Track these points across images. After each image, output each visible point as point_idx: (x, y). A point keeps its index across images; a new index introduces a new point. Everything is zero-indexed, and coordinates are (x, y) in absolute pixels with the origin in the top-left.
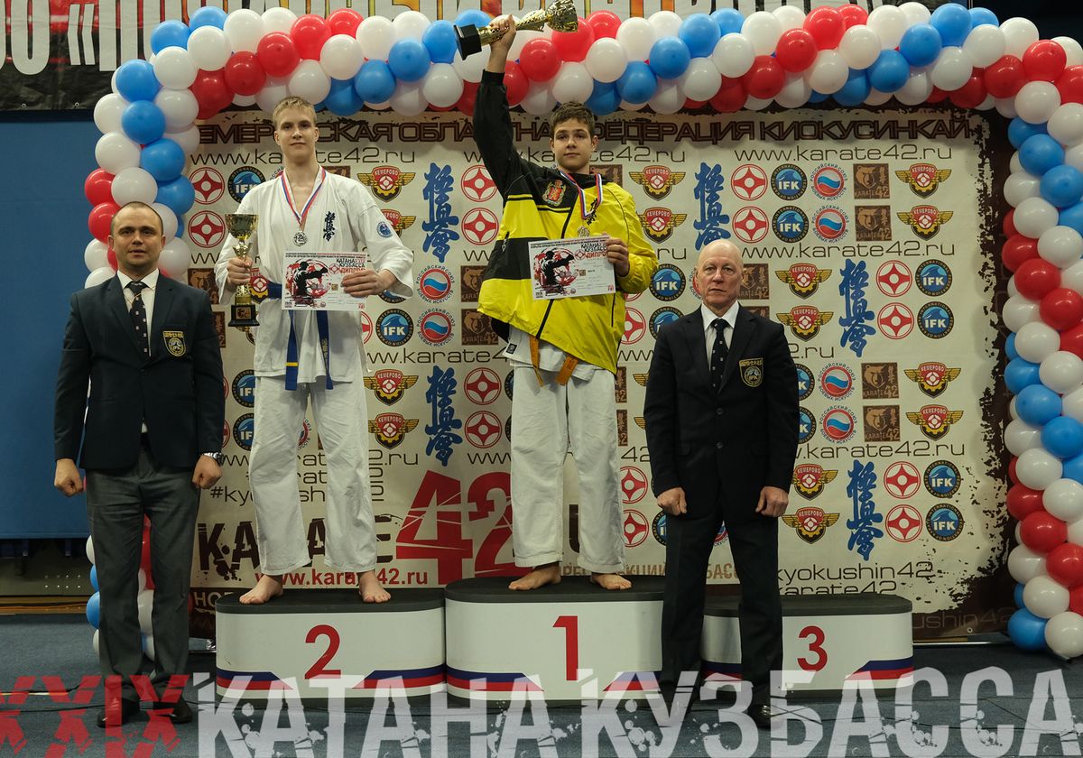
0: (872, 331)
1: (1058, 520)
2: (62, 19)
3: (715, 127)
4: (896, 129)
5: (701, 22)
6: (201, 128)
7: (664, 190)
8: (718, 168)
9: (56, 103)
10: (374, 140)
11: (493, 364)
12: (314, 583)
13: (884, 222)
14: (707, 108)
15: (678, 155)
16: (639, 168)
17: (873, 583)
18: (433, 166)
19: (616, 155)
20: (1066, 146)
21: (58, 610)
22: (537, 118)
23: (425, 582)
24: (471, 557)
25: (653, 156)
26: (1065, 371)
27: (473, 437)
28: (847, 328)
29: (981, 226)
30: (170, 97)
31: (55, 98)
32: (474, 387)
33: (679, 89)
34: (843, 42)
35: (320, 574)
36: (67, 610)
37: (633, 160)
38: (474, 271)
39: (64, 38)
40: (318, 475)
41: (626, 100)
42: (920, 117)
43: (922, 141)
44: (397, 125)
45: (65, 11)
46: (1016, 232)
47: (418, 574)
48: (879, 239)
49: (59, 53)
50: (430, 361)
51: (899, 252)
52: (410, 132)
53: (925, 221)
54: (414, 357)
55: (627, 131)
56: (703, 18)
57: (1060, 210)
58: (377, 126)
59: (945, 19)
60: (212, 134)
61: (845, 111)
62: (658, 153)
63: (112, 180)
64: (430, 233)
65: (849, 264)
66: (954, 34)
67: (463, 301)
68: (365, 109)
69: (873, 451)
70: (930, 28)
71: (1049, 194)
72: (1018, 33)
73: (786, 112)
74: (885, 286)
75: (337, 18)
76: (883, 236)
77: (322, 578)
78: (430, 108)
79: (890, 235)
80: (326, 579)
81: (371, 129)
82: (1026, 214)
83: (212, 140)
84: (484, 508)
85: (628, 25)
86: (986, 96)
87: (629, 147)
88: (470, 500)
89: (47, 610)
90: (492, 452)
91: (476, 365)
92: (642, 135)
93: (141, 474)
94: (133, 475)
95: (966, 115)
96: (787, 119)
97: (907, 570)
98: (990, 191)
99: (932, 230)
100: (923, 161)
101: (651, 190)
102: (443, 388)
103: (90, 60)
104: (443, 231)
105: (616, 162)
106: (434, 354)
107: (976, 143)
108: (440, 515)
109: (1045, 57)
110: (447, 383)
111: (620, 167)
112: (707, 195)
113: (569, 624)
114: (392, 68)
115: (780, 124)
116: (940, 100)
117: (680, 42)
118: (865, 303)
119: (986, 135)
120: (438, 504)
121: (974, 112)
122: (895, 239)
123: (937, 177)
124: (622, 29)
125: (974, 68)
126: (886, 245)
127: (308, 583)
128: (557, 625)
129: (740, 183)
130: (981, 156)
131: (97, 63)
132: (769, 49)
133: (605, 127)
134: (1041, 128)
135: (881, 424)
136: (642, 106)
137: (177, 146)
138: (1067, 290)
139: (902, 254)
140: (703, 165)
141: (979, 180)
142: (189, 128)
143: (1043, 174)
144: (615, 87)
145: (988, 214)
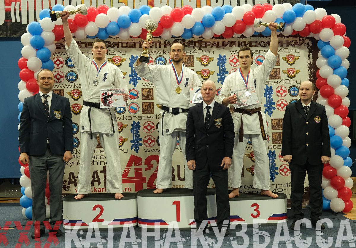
0: (274, 108)
1: (334, 168)
2: (9, 7)
3: (224, 43)
4: (282, 44)
5: (219, 9)
6: (56, 44)
7: (207, 63)
8: (225, 56)
9: (7, 35)
10: (113, 47)
11: (152, 120)
12: (95, 192)
13: (278, 73)
14: (221, 37)
15: (211, 52)
16: (199, 56)
17: (275, 189)
18: (132, 56)
19: (191, 52)
20: (336, 49)
21: (10, 202)
22: (166, 40)
23: (131, 191)
24: (146, 182)
25: (204, 52)
26: (336, 121)
27: (146, 144)
28: (267, 108)
29: (309, 75)
30: (46, 34)
31: (7, 33)
32: (146, 127)
33: (212, 31)
34: (264, 16)
35: (96, 189)
36: (13, 202)
37: (197, 54)
38: (146, 90)
39: (10, 13)
40: (96, 157)
41: (194, 34)
42: (290, 39)
43: (290, 47)
44: (120, 43)
45: (10, 5)
46: (320, 77)
47: (128, 188)
48: (277, 79)
49: (8, 19)
50: (132, 119)
51: (283, 83)
52: (125, 45)
53: (291, 73)
54: (127, 118)
55: (195, 44)
56: (219, 8)
57: (334, 69)
58: (114, 43)
59: (297, 8)
60: (60, 46)
61: (265, 37)
62: (205, 51)
63: (27, 61)
64: (131, 78)
65: (267, 87)
66: (300, 13)
67: (142, 99)
68: (110, 37)
69: (275, 147)
70: (292, 11)
71: (330, 64)
72: (320, 13)
73: (246, 38)
74: (278, 94)
75: (100, 8)
76: (278, 78)
77: (97, 190)
78: (131, 37)
79: (280, 78)
80: (99, 190)
81: (112, 44)
82: (323, 71)
83: (60, 47)
84: (150, 167)
85: (195, 10)
86: (310, 33)
87: (196, 50)
88: (145, 164)
89: (6, 202)
90: (152, 148)
91: (147, 120)
92: (200, 46)
93: (47, 157)
94: (44, 157)
95: (304, 39)
96: (247, 40)
97: (286, 185)
98: (312, 63)
99: (293, 76)
100: (290, 54)
101: (203, 63)
102: (136, 128)
103: (18, 21)
104: (136, 77)
105: (192, 54)
106: (133, 117)
107: (307, 48)
108: (136, 169)
109: (329, 20)
110: (137, 126)
111: (193, 56)
112: (221, 65)
113: (177, 203)
114: (118, 24)
115: (244, 42)
116: (295, 34)
117: (212, 16)
118: (272, 99)
119: (311, 45)
120: (135, 166)
121: (307, 38)
122: (282, 78)
123: (295, 59)
124: (193, 12)
125: (306, 24)
126: (279, 81)
127: (93, 192)
128: (174, 204)
129: (232, 61)
130: (309, 52)
131: (21, 22)
132: (241, 18)
133: (188, 43)
134: (328, 43)
135: (278, 138)
136: (200, 36)
137: (48, 49)
138: (336, 95)
139: (284, 84)
140: (220, 55)
141: (308, 60)
142: (52, 44)
143: (328, 58)
144: (191, 30)
145: (311, 70)
